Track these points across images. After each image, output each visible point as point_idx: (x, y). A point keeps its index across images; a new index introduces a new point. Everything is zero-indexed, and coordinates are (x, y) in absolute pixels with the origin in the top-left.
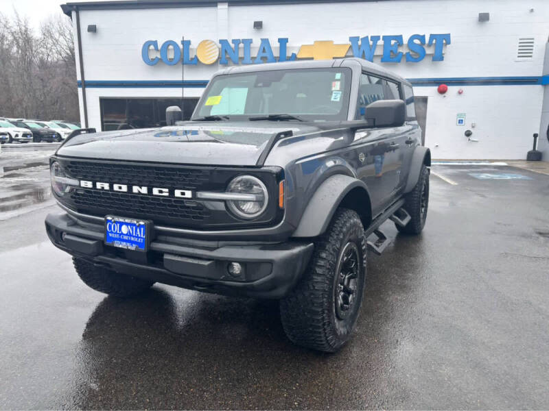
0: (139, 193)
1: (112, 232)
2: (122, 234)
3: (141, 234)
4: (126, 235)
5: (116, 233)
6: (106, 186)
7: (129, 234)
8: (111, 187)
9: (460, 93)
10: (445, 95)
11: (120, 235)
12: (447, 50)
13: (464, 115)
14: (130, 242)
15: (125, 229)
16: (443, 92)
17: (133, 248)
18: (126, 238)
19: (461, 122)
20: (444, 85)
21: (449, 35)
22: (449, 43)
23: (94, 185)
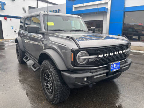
0: (116, 54)
1: (112, 68)
7: (116, 66)
8: (109, 54)
9: (11, 20)
12: (5, 7)
13: (13, 26)
14: (116, 68)
15: (115, 65)
16: (6, 19)
17: (117, 70)
18: (115, 68)
19: (12, 28)
20: (6, 17)
21: (5, 2)
22: (5, 5)
23: (104, 55)
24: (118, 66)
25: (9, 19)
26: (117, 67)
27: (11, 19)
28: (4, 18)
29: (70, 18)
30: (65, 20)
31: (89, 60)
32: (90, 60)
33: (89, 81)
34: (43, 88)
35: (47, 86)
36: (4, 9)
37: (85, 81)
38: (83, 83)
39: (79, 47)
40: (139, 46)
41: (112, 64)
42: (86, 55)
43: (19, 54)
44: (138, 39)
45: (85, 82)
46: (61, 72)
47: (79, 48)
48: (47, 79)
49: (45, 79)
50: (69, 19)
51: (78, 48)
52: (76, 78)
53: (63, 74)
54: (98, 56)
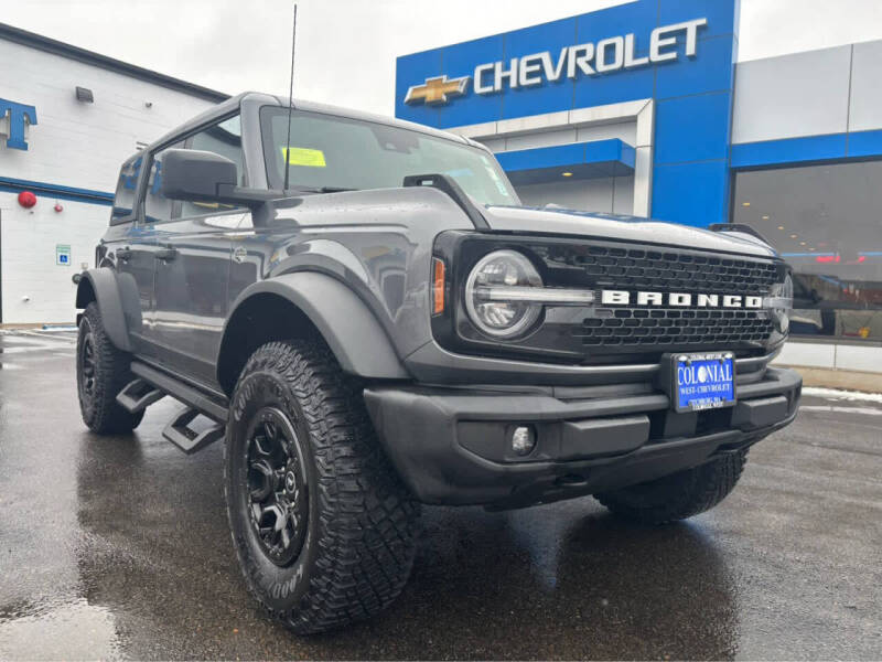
0: (708, 306)
1: (684, 385)
2: (700, 384)
3: (725, 376)
4: (705, 384)
5: (691, 385)
6: (657, 298)
7: (709, 382)
8: (665, 299)
9: (58, 210)
10: (33, 209)
11: (696, 386)
12: (32, 134)
13: (68, 248)
14: (710, 395)
15: (702, 374)
16: (27, 204)
17: (718, 404)
18: (704, 389)
19: (64, 259)
20: (28, 192)
21: (33, 109)
22: (35, 123)
23: (633, 298)
24: (722, 383)
25: (44, 203)
26: (714, 388)
27: (63, 203)
28: (15, 196)
29: (422, 141)
30: (392, 147)
31: (542, 315)
32: (551, 316)
33: (547, 457)
34: (240, 540)
35: (269, 519)
36: (25, 147)
37: (519, 453)
38: (508, 460)
39: (482, 225)
40: (831, 365)
41: (685, 364)
42: (524, 283)
43: (90, 376)
44: (820, 325)
45: (520, 459)
46: (366, 391)
47: (483, 232)
48: (268, 471)
49: (257, 478)
50: (417, 146)
51: (476, 230)
52: (464, 419)
53: (376, 402)
54: (599, 297)
